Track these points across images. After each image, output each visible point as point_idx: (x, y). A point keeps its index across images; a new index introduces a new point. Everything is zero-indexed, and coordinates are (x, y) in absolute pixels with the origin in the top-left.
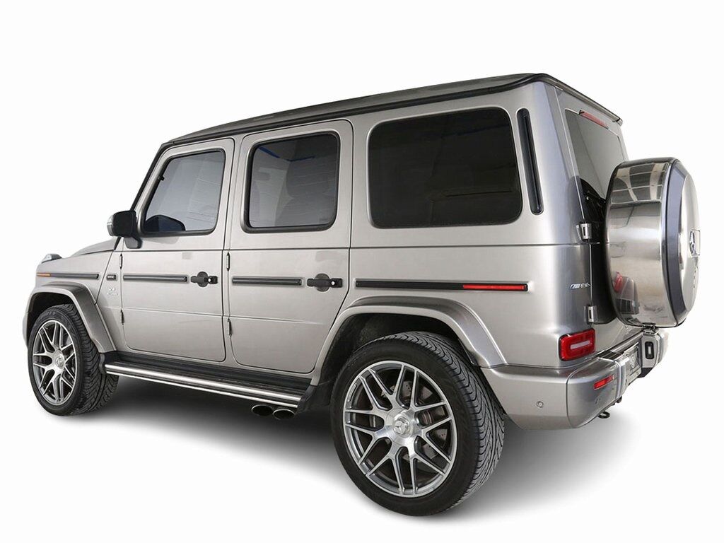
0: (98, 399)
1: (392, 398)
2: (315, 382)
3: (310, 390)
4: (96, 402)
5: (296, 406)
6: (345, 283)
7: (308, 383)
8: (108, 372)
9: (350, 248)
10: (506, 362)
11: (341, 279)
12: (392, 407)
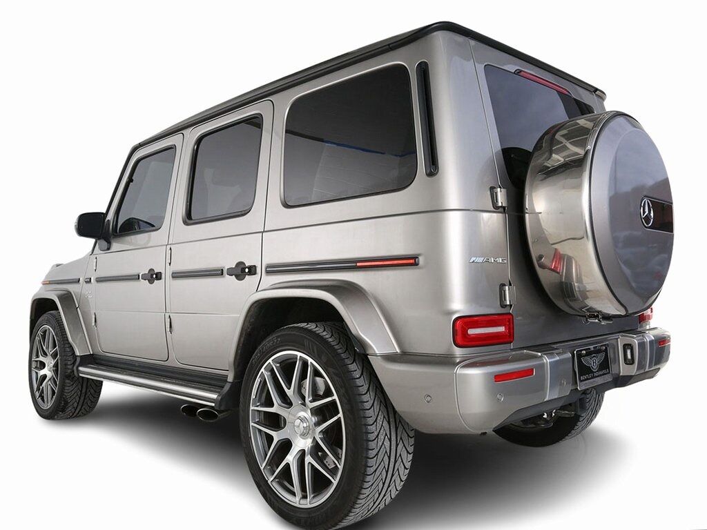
0: (81, 403)
1: (290, 393)
2: (230, 379)
3: (227, 387)
4: (79, 407)
5: (213, 405)
6: (258, 270)
7: (226, 381)
8: (81, 375)
9: (264, 231)
10: (398, 351)
11: (255, 266)
12: (292, 405)
